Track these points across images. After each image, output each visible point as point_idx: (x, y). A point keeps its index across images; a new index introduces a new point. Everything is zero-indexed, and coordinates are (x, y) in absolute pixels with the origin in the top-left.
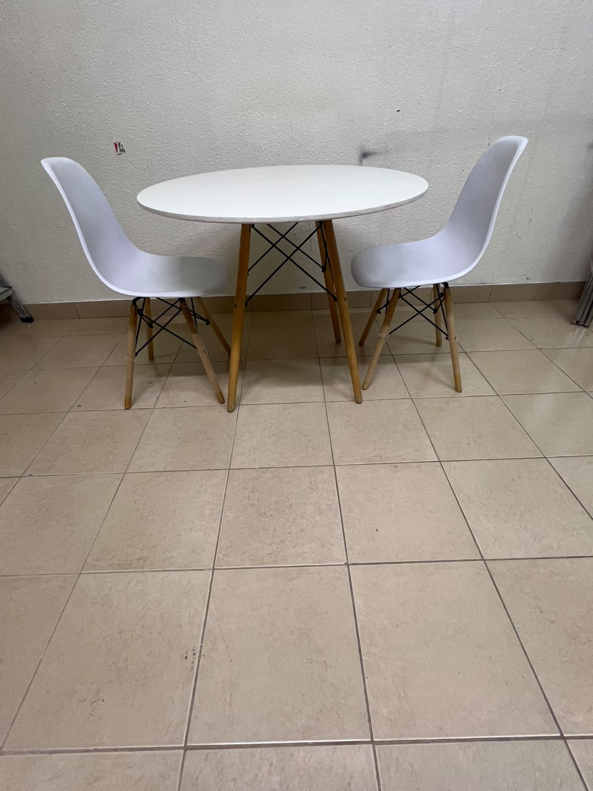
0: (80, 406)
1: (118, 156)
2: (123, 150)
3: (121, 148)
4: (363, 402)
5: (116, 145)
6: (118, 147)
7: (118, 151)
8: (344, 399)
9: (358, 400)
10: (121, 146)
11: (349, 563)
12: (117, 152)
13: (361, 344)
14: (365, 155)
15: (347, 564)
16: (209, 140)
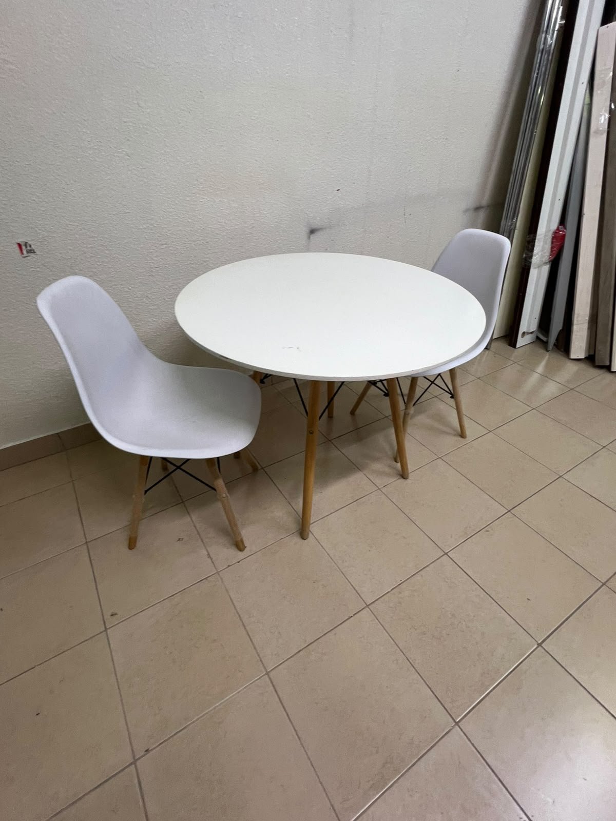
0: (116, 614)
1: (24, 259)
2: (31, 251)
3: (29, 248)
4: (410, 475)
5: (20, 245)
6: (24, 247)
7: (25, 252)
8: (392, 480)
9: (403, 475)
10: (28, 246)
11: (539, 642)
12: (22, 253)
13: (353, 413)
14: (312, 231)
15: (539, 645)
16: (151, 230)
